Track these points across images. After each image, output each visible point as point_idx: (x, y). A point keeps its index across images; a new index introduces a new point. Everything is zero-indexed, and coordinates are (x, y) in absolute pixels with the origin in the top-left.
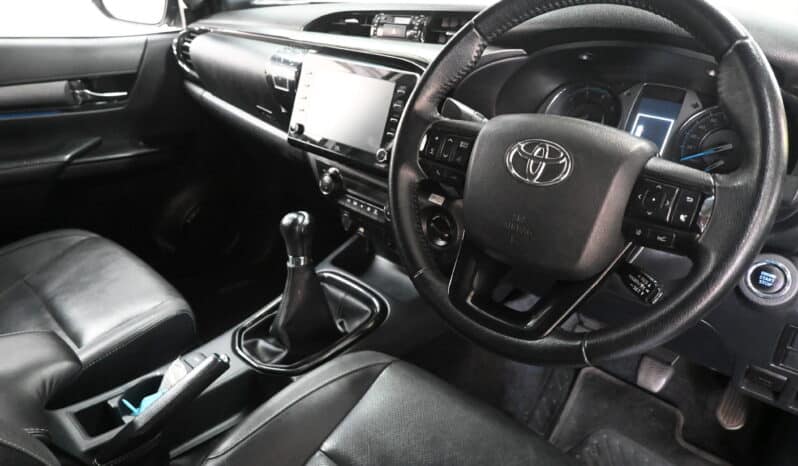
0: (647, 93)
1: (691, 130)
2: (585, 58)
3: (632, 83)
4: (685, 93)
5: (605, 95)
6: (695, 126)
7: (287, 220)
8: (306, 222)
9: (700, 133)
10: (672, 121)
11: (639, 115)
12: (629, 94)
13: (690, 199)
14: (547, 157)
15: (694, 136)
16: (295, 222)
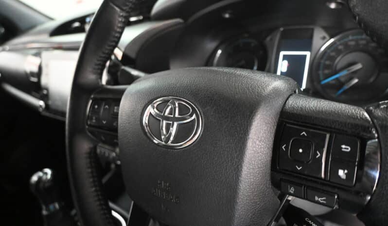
0: (284, 36)
1: (325, 58)
2: (227, 16)
3: (271, 31)
4: (312, 30)
5: (254, 43)
6: (327, 55)
7: (35, 178)
8: (49, 177)
9: (332, 59)
10: (308, 54)
11: (282, 53)
12: (271, 39)
13: (346, 148)
14: (177, 115)
15: (328, 63)
16: (40, 178)
